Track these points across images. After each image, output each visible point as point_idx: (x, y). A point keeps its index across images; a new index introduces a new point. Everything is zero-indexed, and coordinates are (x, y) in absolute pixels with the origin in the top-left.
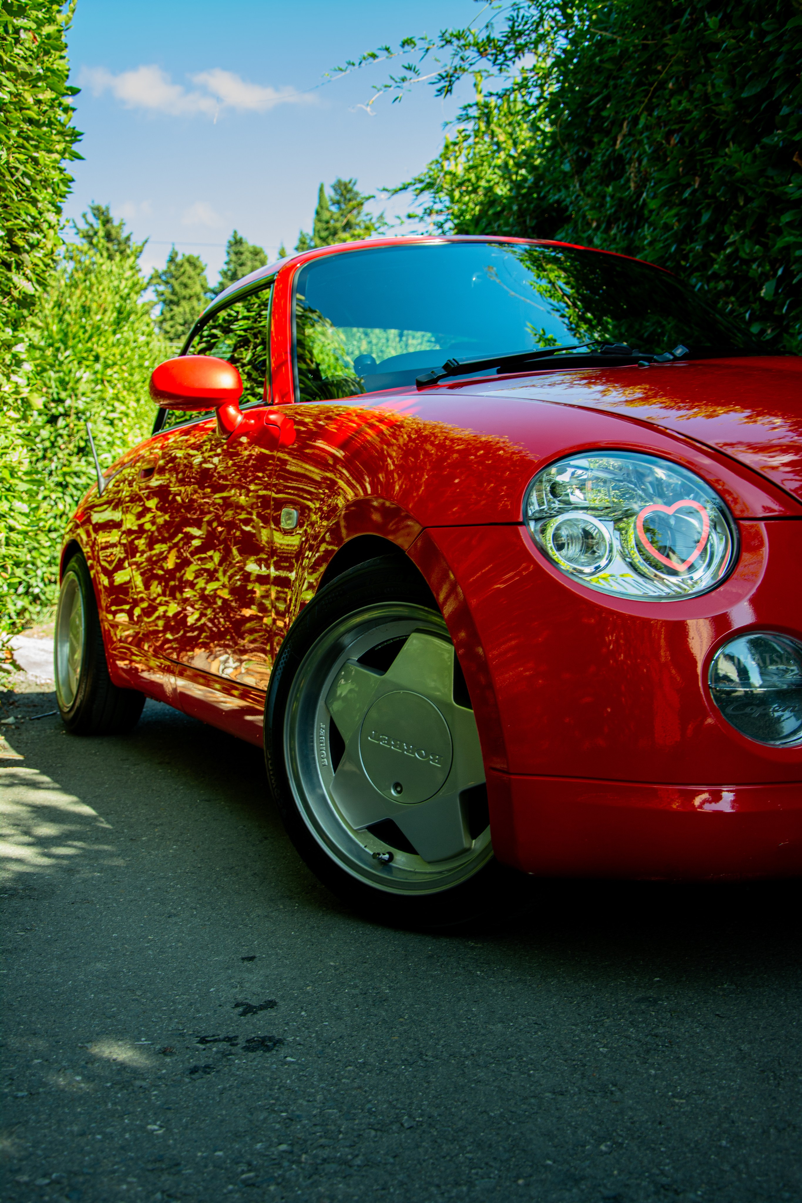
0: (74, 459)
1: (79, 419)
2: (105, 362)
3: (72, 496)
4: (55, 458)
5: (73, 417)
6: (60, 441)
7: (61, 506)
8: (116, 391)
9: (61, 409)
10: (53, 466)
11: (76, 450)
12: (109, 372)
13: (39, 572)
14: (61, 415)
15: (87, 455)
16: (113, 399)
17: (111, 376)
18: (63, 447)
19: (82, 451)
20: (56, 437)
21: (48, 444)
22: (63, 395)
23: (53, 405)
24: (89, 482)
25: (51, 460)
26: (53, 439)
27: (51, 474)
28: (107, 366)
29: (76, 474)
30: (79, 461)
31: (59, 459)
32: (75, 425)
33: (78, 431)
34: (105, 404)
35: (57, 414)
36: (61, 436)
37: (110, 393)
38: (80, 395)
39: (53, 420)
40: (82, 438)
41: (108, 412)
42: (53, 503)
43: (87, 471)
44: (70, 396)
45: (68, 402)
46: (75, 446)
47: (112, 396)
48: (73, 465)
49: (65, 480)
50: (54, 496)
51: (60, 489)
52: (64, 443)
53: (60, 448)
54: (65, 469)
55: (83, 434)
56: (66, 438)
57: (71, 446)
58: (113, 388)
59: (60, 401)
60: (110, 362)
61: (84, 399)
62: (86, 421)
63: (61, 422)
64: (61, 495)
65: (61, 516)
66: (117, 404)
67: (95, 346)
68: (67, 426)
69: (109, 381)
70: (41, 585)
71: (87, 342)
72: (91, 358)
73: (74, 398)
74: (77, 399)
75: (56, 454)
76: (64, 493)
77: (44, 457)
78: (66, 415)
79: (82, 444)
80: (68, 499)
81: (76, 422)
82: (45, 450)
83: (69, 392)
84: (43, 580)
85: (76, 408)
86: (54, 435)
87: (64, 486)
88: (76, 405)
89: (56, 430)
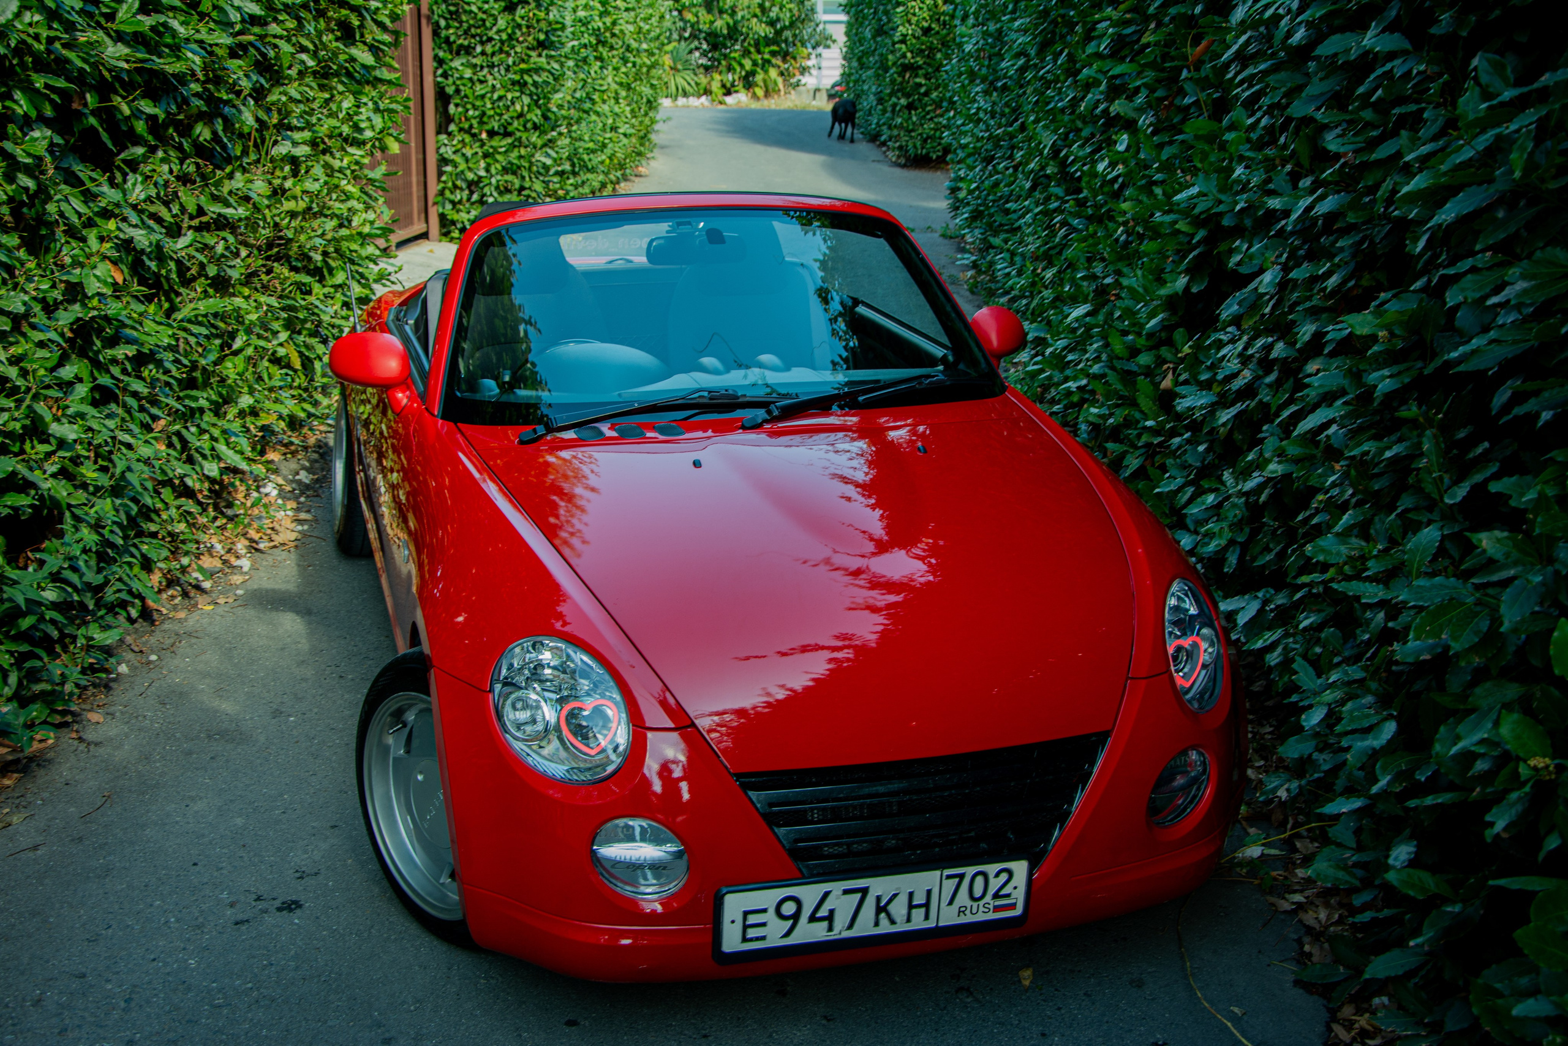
0: (533, 54)
3: (531, 95)
4: (512, 52)
6: (518, 33)
7: (518, 107)
10: (510, 61)
11: (535, 43)
13: (494, 181)
18: (521, 39)
19: (541, 45)
20: (514, 28)
21: (504, 36)
25: (509, 55)
26: (509, 31)
27: (507, 69)
29: (538, 70)
30: (540, 56)
33: (538, 21)
36: (519, 26)
46: (534, 39)
48: (532, 60)
49: (522, 77)
50: (509, 96)
52: (522, 34)
53: (517, 40)
54: (523, 66)
56: (524, 30)
57: (530, 39)
64: (518, 94)
65: (518, 118)
70: (495, 194)
75: (513, 47)
76: (522, 93)
77: (501, 51)
79: (542, 37)
80: (526, 100)
82: (502, 42)
84: (497, 188)
87: (522, 84)
89: (513, 20)
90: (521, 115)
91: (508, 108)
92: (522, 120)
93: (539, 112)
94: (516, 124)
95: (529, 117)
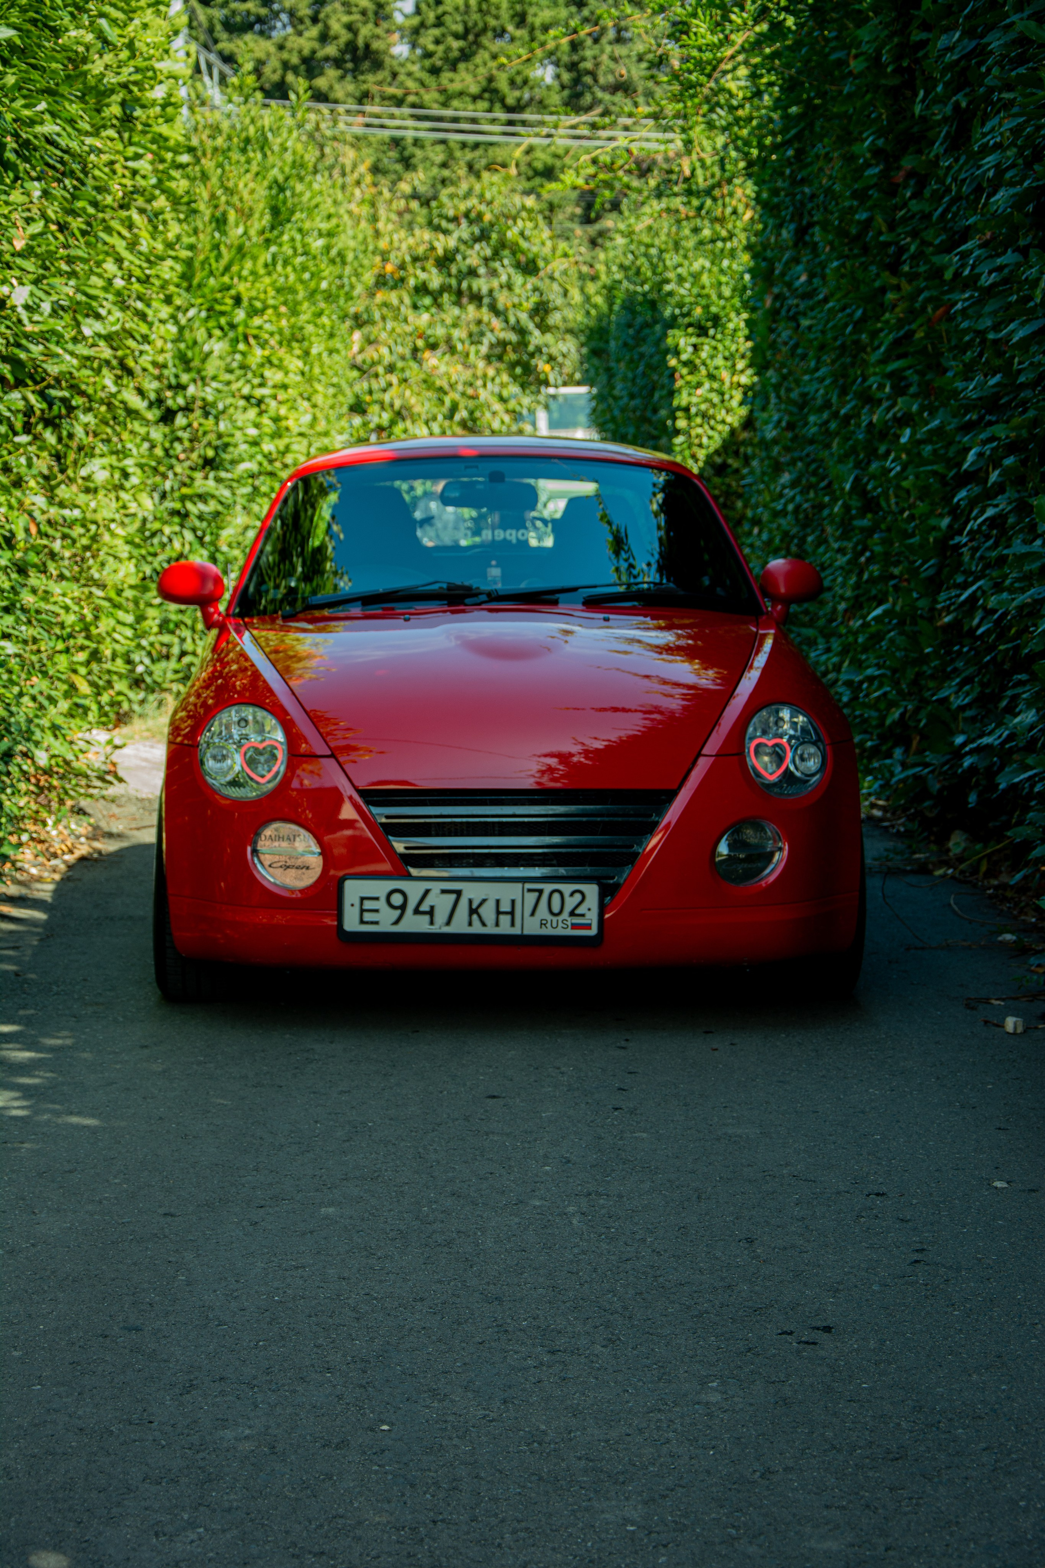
0: (198, 475)
2: (251, 305)
3: (194, 530)
4: (170, 474)
5: (198, 412)
6: (178, 448)
7: (177, 546)
8: (266, 353)
9: (181, 401)
10: (167, 484)
11: (201, 462)
12: (257, 321)
14: (181, 409)
15: (217, 469)
16: (262, 365)
17: (260, 328)
18: (182, 456)
19: (209, 463)
20: (172, 442)
21: (160, 452)
22: (185, 378)
23: (169, 394)
24: (220, 508)
25: (164, 476)
26: (167, 445)
27: (163, 496)
28: (252, 312)
29: (202, 497)
30: (206, 478)
31: (176, 474)
32: (201, 424)
33: (205, 433)
34: (250, 375)
35: (175, 407)
36: (179, 440)
37: (258, 354)
38: (208, 380)
39: (168, 416)
40: (209, 444)
41: (253, 387)
42: (165, 540)
43: (217, 493)
44: (195, 381)
45: (191, 390)
46: (200, 456)
47: (259, 360)
48: (197, 484)
49: (184, 507)
50: (167, 530)
51: (176, 520)
52: (184, 451)
53: (178, 459)
54: (185, 490)
55: (211, 437)
56: (187, 443)
57: (195, 456)
58: (263, 348)
59: (180, 387)
60: (259, 305)
61: (214, 385)
62: (217, 418)
63: (180, 420)
64: (177, 528)
66: (268, 373)
67: (236, 280)
68: (190, 425)
69: (256, 337)
70: (147, 661)
71: (223, 275)
72: (229, 301)
73: (200, 383)
74: (205, 385)
75: (171, 467)
76: (182, 526)
77: (155, 472)
78: (188, 409)
79: (211, 453)
80: (188, 535)
81: (203, 420)
83: (193, 374)
85: (204, 400)
86: (169, 438)
87: (183, 515)
88: (203, 395)
89: (173, 432)
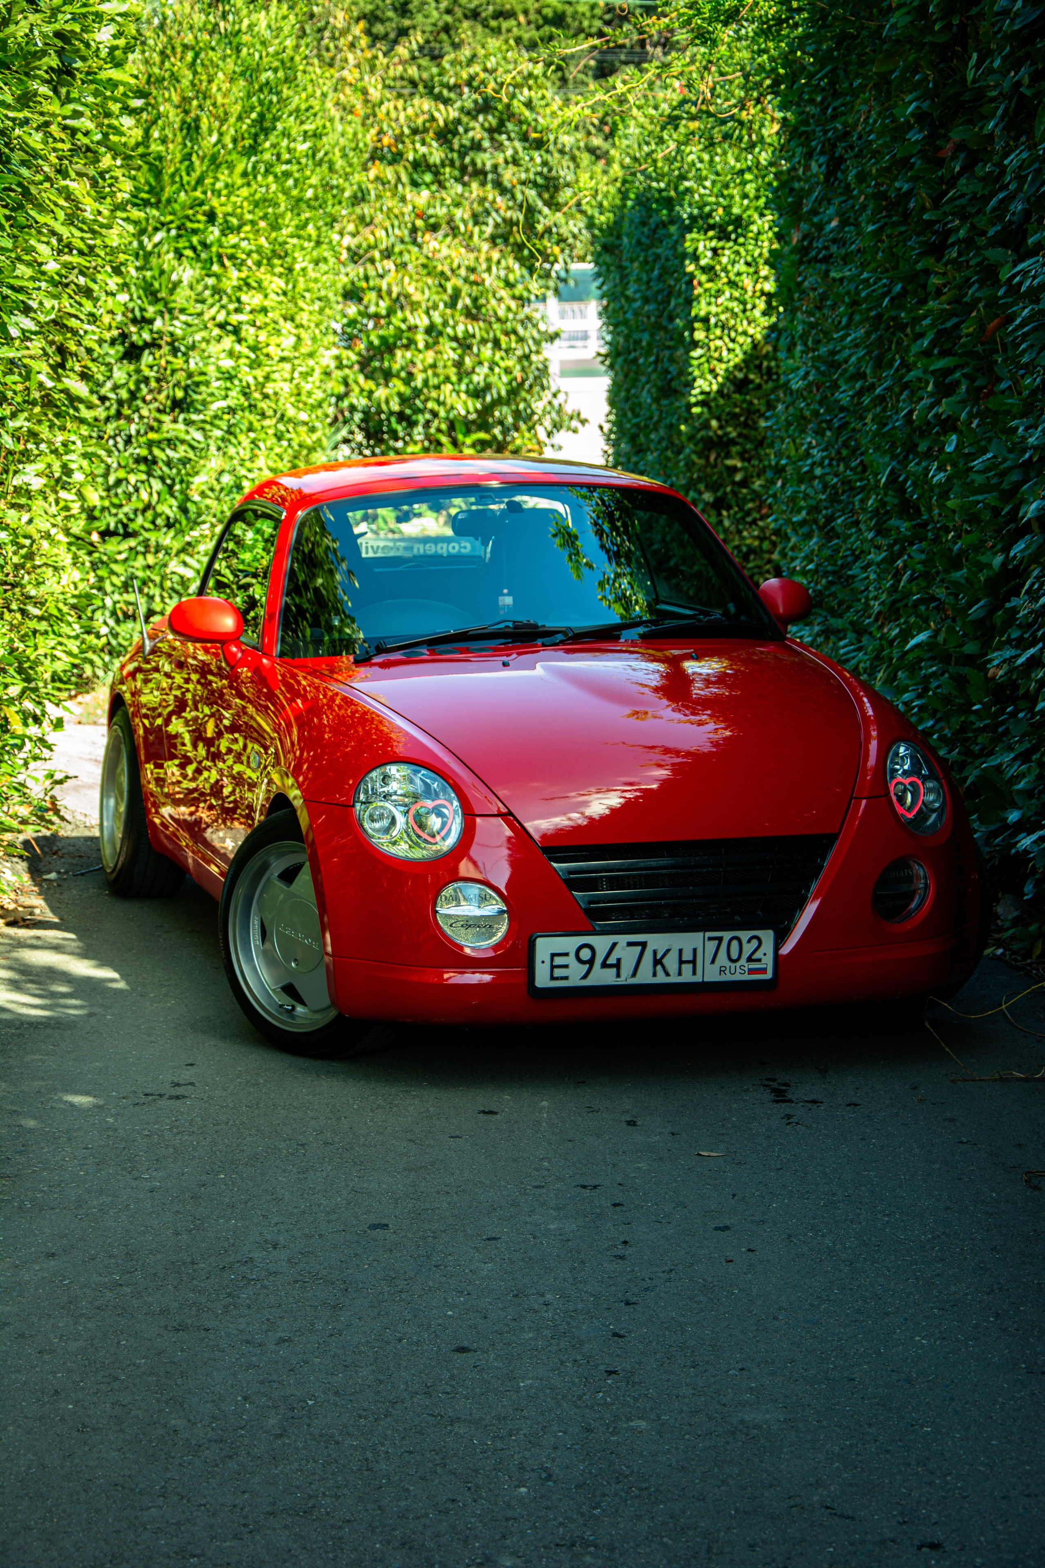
0: (167, 418)
1: (175, 351)
2: (226, 222)
3: (162, 478)
4: (136, 417)
5: (166, 349)
6: (144, 389)
7: (144, 495)
8: (243, 275)
9: (147, 336)
10: (133, 428)
11: (169, 403)
12: (233, 239)
14: (147, 345)
15: (187, 410)
16: (238, 288)
17: (236, 247)
18: (149, 398)
19: (178, 406)
20: (138, 383)
21: (124, 394)
22: (151, 311)
23: (133, 329)
24: (191, 454)
25: (130, 421)
26: (132, 385)
27: (128, 441)
28: (227, 229)
29: (171, 443)
30: (175, 421)
31: (142, 417)
32: (168, 362)
33: (173, 371)
34: (225, 301)
35: (140, 343)
36: (146, 380)
37: (234, 276)
38: (176, 313)
39: (133, 353)
40: (178, 384)
41: (228, 313)
43: (187, 437)
44: (161, 313)
45: (158, 324)
46: (168, 397)
47: (235, 282)
48: (165, 427)
49: (151, 453)
50: (133, 479)
51: (143, 467)
52: (151, 391)
53: (143, 399)
54: (152, 435)
55: (181, 376)
56: (153, 384)
57: (162, 397)
58: (239, 269)
59: (146, 321)
60: (234, 221)
61: (183, 318)
62: (186, 355)
63: (147, 358)
64: (144, 477)
65: (144, 511)
66: (245, 296)
67: (209, 194)
68: (157, 363)
69: (232, 257)
71: (195, 189)
72: (202, 218)
73: (167, 316)
74: (173, 318)
75: (137, 410)
76: (149, 474)
77: (119, 415)
78: (153, 345)
79: (180, 393)
80: (156, 485)
81: (170, 358)
82: (120, 403)
83: (160, 306)
85: (172, 334)
86: (134, 378)
87: (149, 462)
88: (171, 329)
89: (138, 371)
90: (148, 507)
91: (129, 496)
92: (149, 514)
93: (174, 503)
94: (140, 520)
95: (159, 509)
